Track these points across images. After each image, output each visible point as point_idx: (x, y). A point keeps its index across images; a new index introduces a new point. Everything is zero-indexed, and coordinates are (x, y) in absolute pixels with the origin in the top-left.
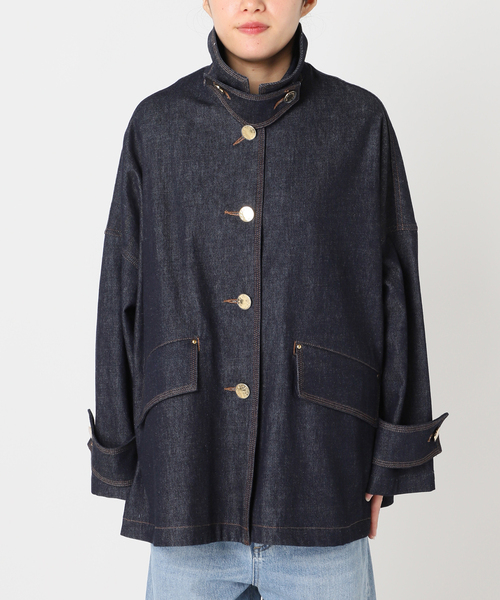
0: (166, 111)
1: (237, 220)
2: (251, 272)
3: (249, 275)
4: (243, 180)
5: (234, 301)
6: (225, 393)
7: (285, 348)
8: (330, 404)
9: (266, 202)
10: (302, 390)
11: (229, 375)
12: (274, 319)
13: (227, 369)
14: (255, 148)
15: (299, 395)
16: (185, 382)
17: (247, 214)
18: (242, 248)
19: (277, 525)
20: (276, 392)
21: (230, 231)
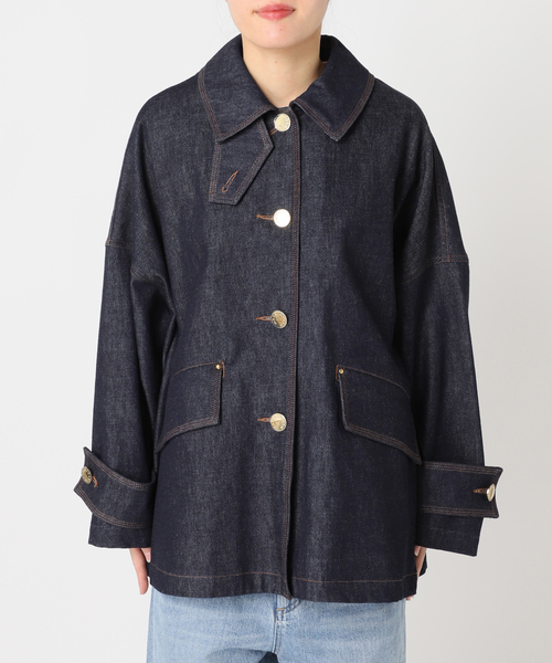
0: (185, 104)
1: (271, 225)
2: (288, 284)
3: (286, 288)
4: (277, 179)
5: (268, 319)
6: (259, 424)
7: (327, 372)
8: (377, 437)
9: (303, 205)
10: (349, 421)
11: (262, 404)
12: (312, 339)
13: (261, 397)
14: (290, 141)
15: (347, 428)
16: (206, 414)
17: (282, 218)
18: (277, 256)
19: (323, 579)
20: (319, 424)
21: (264, 238)
